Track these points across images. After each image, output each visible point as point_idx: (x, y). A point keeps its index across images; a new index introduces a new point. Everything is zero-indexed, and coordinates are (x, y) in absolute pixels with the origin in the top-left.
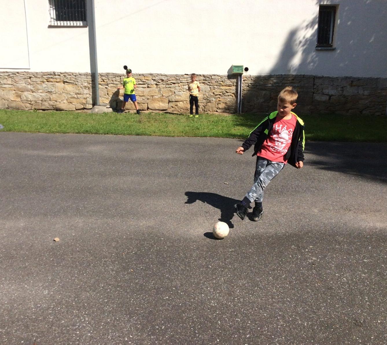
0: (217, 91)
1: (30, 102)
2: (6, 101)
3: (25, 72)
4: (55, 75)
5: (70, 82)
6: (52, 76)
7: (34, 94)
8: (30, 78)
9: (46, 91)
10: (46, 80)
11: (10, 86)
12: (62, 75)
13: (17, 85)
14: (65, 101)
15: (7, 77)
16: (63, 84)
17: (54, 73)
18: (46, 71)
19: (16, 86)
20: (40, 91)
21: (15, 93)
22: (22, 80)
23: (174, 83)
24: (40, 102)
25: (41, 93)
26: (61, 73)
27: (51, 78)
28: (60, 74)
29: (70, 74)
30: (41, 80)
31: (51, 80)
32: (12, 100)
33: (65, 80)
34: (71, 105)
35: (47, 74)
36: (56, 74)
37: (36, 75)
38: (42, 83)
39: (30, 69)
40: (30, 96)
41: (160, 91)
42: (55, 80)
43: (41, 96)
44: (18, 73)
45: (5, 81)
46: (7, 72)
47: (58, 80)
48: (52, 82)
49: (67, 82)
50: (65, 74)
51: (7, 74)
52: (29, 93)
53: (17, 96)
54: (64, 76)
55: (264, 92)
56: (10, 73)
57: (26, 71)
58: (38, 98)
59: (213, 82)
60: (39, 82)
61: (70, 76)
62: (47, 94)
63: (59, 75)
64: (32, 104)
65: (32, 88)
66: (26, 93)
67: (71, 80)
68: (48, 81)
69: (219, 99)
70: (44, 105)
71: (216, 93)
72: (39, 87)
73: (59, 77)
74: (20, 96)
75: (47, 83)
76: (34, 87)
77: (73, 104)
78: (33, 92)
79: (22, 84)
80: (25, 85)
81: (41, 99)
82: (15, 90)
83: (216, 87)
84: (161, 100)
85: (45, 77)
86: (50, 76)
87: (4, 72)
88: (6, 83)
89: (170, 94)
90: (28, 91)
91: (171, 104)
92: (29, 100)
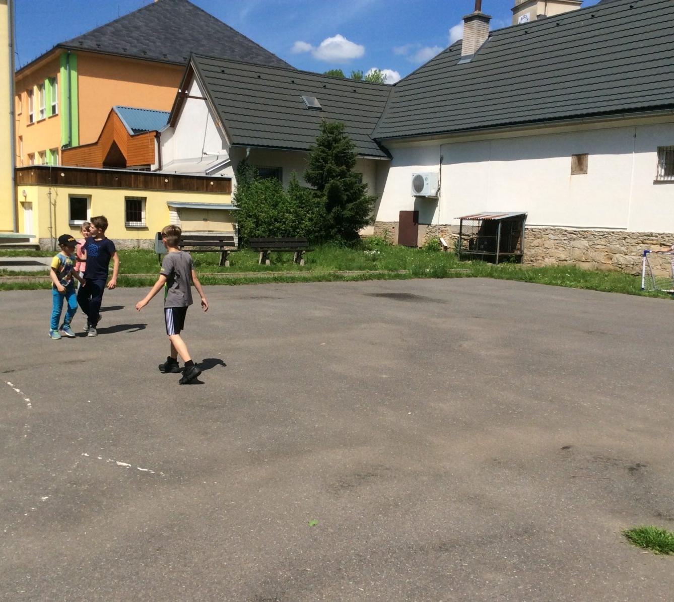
1: (620, 266)
2: (596, 263)
3: (621, 232)
4: (652, 236)
5: (668, 244)
6: (649, 237)
7: (627, 257)
8: (625, 238)
9: (639, 254)
10: (642, 241)
11: (604, 247)
12: (660, 236)
13: (611, 246)
14: (659, 267)
15: (601, 237)
16: (659, 247)
17: (652, 233)
18: (643, 232)
19: (609, 247)
20: (633, 254)
21: (607, 255)
22: (616, 240)
24: (631, 266)
25: (634, 256)
26: (659, 234)
27: (648, 239)
28: (657, 235)
29: (669, 235)
30: (636, 241)
31: (648, 242)
32: (603, 263)
33: (662, 243)
34: (665, 271)
35: (643, 234)
36: (654, 235)
37: (631, 235)
38: (637, 245)
39: (626, 229)
40: (622, 258)
42: (652, 242)
43: (633, 259)
44: (613, 233)
45: (598, 242)
46: (602, 232)
47: (654, 242)
48: (648, 244)
49: (664, 245)
50: (663, 235)
51: (602, 234)
52: (622, 255)
53: (608, 258)
54: (662, 237)
56: (605, 233)
57: (622, 230)
58: (629, 261)
60: (634, 244)
61: (669, 238)
62: (640, 257)
63: (657, 237)
64: (622, 268)
65: (625, 251)
66: (617, 255)
67: (668, 242)
68: (643, 243)
70: (635, 270)
72: (633, 249)
73: (656, 238)
74: (611, 258)
75: (642, 245)
76: (627, 249)
77: (667, 270)
78: (625, 255)
79: (616, 246)
80: (618, 246)
81: (632, 263)
82: (607, 252)
85: (641, 237)
86: (646, 237)
87: (599, 232)
88: (600, 243)
90: (620, 253)
92: (620, 263)
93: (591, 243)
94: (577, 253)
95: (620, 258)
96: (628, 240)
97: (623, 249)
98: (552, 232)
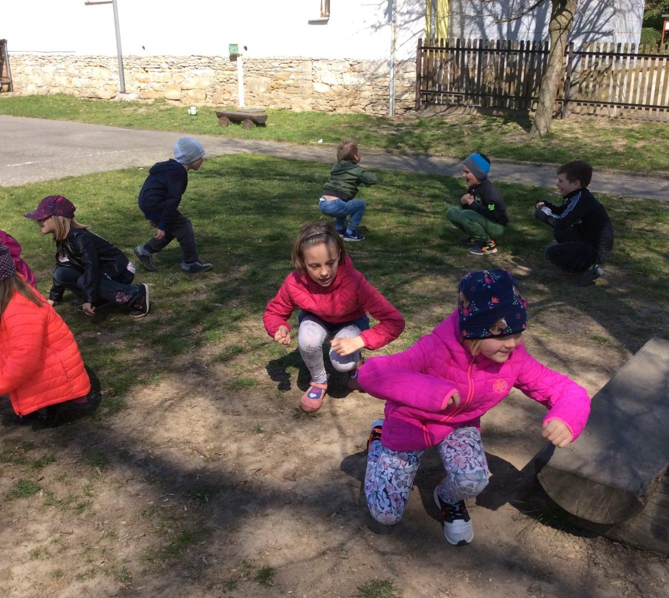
0: (221, 77)
1: (78, 89)
2: (62, 87)
3: (72, 55)
5: (104, 66)
6: (91, 60)
7: (80, 80)
8: (76, 61)
9: (88, 77)
10: (88, 64)
11: (64, 71)
12: (98, 58)
13: (68, 69)
14: (102, 88)
15: (61, 61)
16: (99, 69)
18: (86, 54)
20: (84, 77)
21: (68, 79)
22: (71, 64)
23: (184, 67)
24: (85, 89)
26: (97, 56)
29: (103, 57)
30: (84, 64)
31: (91, 64)
32: (66, 87)
33: (100, 64)
34: (106, 92)
35: (87, 57)
36: (93, 57)
37: (80, 58)
38: (85, 67)
39: (75, 52)
40: (78, 82)
41: (172, 76)
42: (93, 64)
43: (85, 82)
44: (67, 56)
45: (59, 66)
46: (60, 56)
47: (96, 64)
48: (92, 66)
49: (102, 66)
50: (100, 57)
52: (77, 78)
53: (69, 82)
55: (264, 79)
56: (62, 57)
57: (72, 53)
58: (83, 85)
59: (217, 65)
60: (83, 67)
61: (103, 59)
62: (89, 79)
63: (96, 58)
64: (80, 91)
65: (78, 74)
66: (75, 79)
67: (104, 64)
69: (224, 88)
70: (88, 92)
71: (221, 80)
72: (83, 72)
73: (96, 60)
74: (71, 82)
75: (88, 67)
76: (80, 72)
77: (108, 91)
78: (79, 78)
79: (71, 70)
81: (85, 85)
82: (67, 76)
83: (219, 71)
84: (174, 87)
85: (86, 60)
86: (89, 60)
87: (58, 56)
89: (181, 79)
90: (76, 76)
91: (184, 93)
92: (78, 86)
93: (55, 67)
94: (48, 78)
95: (76, 82)
96: (79, 63)
97: (77, 72)
98: (27, 57)
